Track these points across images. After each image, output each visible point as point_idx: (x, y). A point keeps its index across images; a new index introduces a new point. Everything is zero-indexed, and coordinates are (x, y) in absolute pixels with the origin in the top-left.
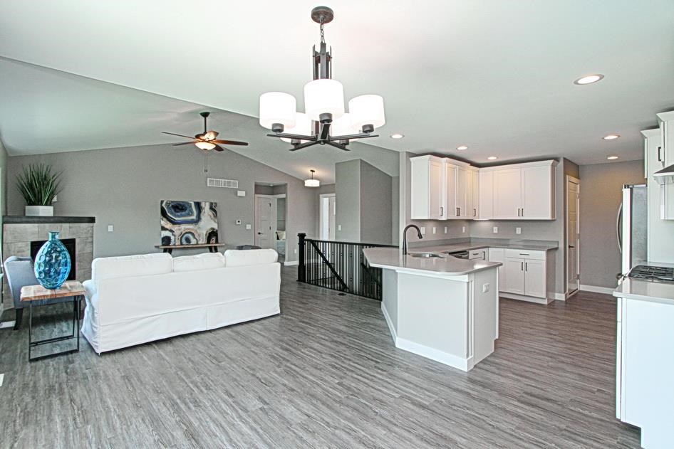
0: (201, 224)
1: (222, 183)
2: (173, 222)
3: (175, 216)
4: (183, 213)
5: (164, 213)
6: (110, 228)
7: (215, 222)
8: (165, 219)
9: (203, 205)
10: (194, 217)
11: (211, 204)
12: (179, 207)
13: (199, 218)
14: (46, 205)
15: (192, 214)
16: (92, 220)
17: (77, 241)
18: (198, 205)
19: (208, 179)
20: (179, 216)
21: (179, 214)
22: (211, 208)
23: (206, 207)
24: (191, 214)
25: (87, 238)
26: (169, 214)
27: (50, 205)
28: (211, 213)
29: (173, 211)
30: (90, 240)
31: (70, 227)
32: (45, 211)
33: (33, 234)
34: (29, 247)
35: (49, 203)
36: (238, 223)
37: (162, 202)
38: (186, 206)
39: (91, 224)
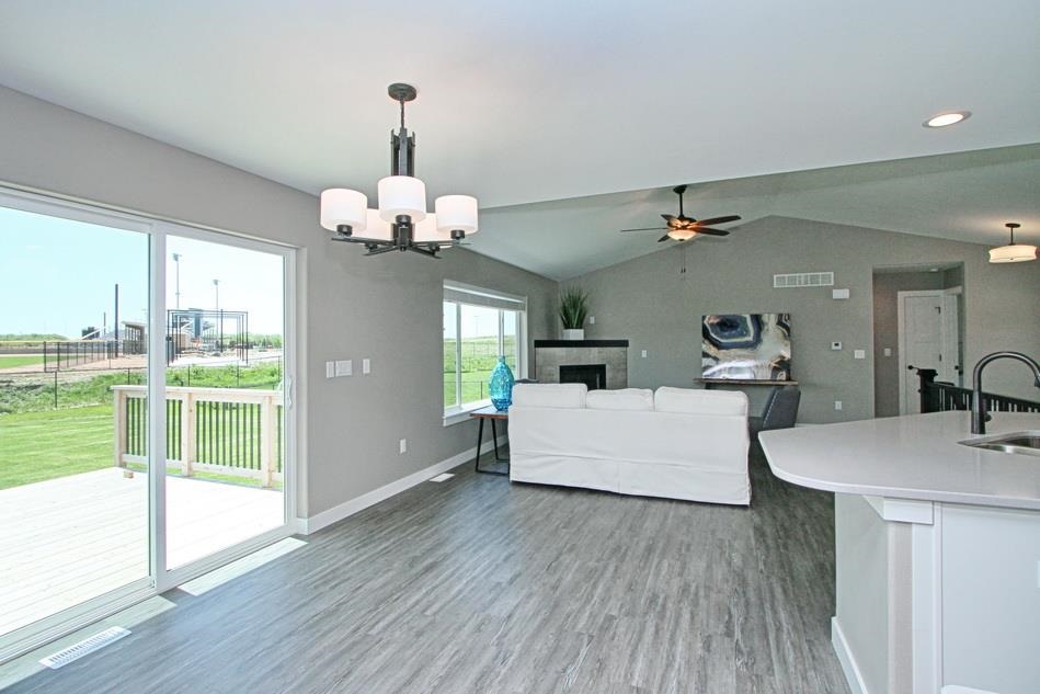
0: (763, 348)
1: (802, 279)
2: (718, 346)
3: (722, 337)
4: (734, 332)
5: (705, 333)
6: (644, 354)
7: (786, 345)
8: (706, 342)
9: (765, 318)
10: (750, 338)
11: (780, 315)
12: (728, 324)
13: (758, 339)
14: (576, 328)
15: (747, 333)
16: (624, 344)
17: (607, 367)
18: (757, 320)
19: (775, 277)
20: (727, 337)
21: (726, 334)
22: (780, 323)
23: (770, 321)
24: (745, 332)
25: (619, 365)
26: (712, 334)
27: (581, 328)
28: (779, 331)
29: (718, 329)
30: (623, 367)
31: (600, 352)
32: (576, 334)
33: (562, 358)
34: (558, 371)
35: (579, 326)
36: (834, 347)
37: (704, 318)
38: (739, 321)
39: (624, 349)
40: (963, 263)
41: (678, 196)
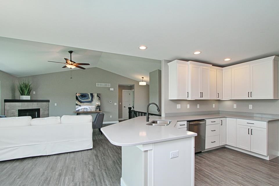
0: (93, 102)
1: (103, 85)
2: (81, 102)
3: (82, 99)
4: (85, 98)
5: (77, 98)
6: (56, 104)
7: (99, 102)
8: (77, 101)
9: (94, 94)
10: (90, 100)
11: (98, 94)
12: (83, 96)
13: (92, 100)
14: (27, 95)
16: (48, 101)
17: (41, 109)
18: (92, 95)
19: (97, 83)
20: (83, 100)
21: (83, 98)
22: (98, 96)
23: (95, 95)
24: (88, 98)
25: (46, 108)
26: (79, 99)
27: (29, 95)
28: (97, 98)
29: (81, 97)
30: (48, 109)
31: (37, 104)
32: (28, 98)
33: (20, 106)
34: (17, 112)
36: (110, 102)
37: (76, 94)
38: (87, 95)
39: (48, 103)
40: (134, 85)
41: (70, 54)
